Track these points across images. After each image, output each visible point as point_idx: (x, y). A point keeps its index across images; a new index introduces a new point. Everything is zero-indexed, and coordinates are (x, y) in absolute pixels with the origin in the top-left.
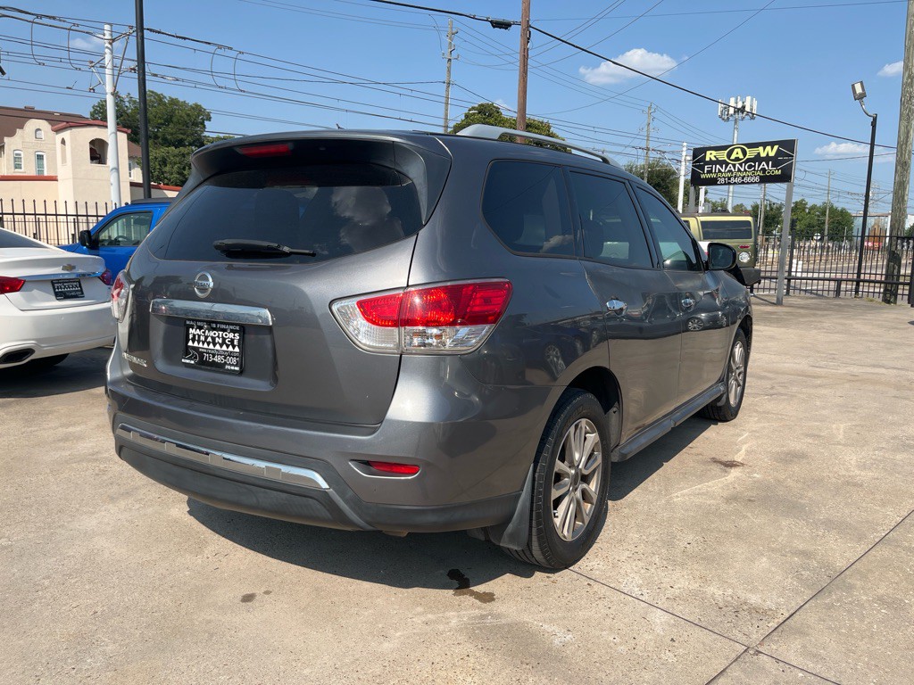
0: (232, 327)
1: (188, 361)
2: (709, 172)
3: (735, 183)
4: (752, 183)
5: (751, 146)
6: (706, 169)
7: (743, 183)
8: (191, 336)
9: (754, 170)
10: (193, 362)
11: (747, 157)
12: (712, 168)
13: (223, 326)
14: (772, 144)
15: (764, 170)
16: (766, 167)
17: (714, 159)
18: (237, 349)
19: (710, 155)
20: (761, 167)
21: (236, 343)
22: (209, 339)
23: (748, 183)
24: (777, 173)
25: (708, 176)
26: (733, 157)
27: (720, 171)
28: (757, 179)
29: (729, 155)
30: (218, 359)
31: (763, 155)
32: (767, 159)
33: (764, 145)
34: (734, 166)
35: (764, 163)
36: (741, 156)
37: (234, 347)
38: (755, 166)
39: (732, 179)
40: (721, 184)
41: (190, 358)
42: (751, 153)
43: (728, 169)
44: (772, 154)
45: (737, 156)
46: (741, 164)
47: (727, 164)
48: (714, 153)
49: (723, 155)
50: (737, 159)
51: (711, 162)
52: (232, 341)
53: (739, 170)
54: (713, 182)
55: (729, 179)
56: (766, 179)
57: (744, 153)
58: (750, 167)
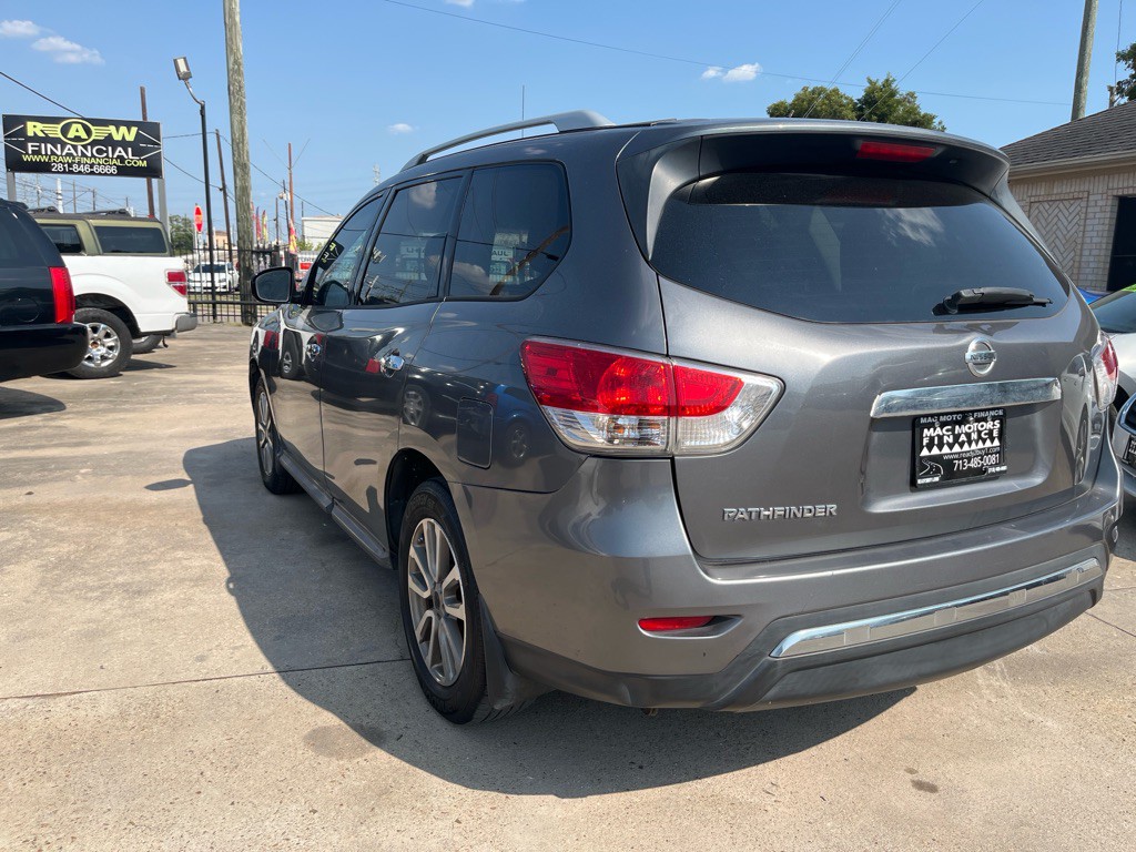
0: (992, 413)
1: (928, 480)
2: (34, 152)
3: (80, 173)
4: (106, 174)
5: (96, 122)
6: (30, 150)
7: (92, 173)
8: (925, 441)
9: (107, 157)
10: (937, 479)
11: (93, 138)
12: (39, 147)
13: (982, 414)
14: (129, 124)
15: (121, 158)
16: (123, 154)
17: (41, 135)
18: (996, 443)
19: (33, 128)
20: (117, 154)
21: (995, 434)
22: (963, 438)
23: (100, 174)
24: (140, 163)
25: (36, 158)
26: (71, 134)
27: (53, 153)
28: (113, 170)
29: (65, 130)
30: (974, 464)
31: (117, 137)
32: (124, 144)
33: (118, 124)
34: (75, 147)
35: (120, 149)
36: (84, 136)
37: (992, 441)
38: (107, 152)
39: (75, 167)
40: (58, 172)
41: (927, 475)
42: (98, 133)
43: (66, 151)
44: (130, 137)
45: (77, 134)
46: (85, 147)
47: (64, 145)
48: (40, 126)
49: (55, 131)
50: (77, 139)
51: (35, 138)
52: (990, 433)
53: (83, 155)
54: (44, 168)
55: (70, 165)
56: (124, 171)
57: (88, 132)
58: (99, 151)
